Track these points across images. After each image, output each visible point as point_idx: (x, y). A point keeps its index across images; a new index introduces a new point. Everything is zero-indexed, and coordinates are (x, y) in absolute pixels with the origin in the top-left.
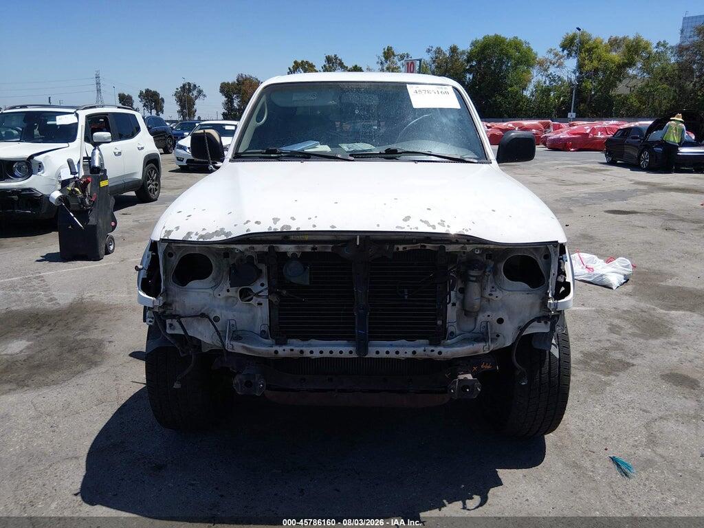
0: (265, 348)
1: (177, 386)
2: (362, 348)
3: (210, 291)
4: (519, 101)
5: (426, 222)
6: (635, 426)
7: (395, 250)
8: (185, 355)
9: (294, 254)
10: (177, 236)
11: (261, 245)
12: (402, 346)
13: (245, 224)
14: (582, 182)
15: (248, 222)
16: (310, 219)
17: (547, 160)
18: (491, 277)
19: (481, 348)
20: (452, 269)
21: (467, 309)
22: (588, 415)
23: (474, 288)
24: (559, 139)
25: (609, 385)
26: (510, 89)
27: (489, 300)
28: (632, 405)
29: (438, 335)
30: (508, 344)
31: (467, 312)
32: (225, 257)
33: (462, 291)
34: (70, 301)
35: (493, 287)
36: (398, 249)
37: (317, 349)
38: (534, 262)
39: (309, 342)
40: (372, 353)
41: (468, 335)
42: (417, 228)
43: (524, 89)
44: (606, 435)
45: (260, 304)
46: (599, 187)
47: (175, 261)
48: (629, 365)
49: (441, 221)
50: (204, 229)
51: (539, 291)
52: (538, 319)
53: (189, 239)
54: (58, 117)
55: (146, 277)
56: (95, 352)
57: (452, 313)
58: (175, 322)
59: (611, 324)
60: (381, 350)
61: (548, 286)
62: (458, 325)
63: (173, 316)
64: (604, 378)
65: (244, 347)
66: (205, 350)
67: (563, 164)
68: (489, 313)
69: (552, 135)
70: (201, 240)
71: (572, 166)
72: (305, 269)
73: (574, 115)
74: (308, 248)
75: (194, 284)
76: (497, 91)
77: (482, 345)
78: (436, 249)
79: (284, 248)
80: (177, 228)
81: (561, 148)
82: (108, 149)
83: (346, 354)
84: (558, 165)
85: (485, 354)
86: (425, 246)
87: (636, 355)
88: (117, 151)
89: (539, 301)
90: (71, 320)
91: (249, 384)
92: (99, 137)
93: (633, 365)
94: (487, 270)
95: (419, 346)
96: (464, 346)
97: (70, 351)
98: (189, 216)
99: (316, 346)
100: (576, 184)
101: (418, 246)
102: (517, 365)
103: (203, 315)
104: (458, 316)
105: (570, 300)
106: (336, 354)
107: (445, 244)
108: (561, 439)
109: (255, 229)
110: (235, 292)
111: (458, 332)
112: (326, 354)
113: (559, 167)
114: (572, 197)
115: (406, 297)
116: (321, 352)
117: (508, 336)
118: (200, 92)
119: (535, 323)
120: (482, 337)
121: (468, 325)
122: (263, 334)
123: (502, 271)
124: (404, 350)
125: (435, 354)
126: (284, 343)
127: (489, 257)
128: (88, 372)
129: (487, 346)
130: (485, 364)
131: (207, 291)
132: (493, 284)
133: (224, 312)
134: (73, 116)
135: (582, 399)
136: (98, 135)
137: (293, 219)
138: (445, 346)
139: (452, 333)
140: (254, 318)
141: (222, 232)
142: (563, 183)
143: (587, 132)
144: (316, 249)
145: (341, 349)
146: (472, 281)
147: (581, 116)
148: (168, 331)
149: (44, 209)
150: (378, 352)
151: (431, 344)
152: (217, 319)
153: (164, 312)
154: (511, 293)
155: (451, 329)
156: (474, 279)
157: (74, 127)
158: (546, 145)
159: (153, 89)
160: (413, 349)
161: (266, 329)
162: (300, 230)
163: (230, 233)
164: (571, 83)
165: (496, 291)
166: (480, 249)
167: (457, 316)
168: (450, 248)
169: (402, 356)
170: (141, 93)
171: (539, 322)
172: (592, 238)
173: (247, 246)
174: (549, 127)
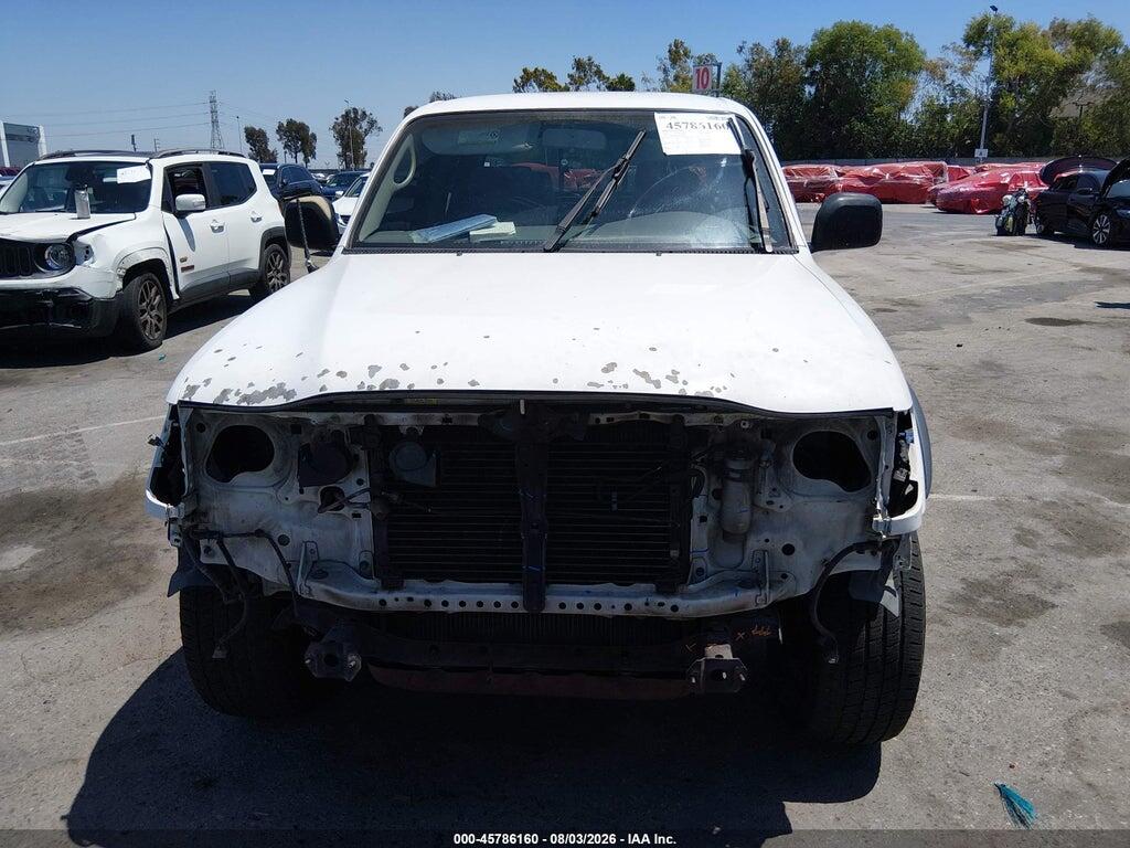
0: (363, 595)
1: (218, 654)
2: (535, 596)
3: (271, 491)
4: (891, 130)
5: (644, 375)
6: (1047, 725)
7: (592, 422)
8: (232, 601)
9: (411, 429)
10: (205, 396)
11: (351, 415)
12: (608, 594)
13: (319, 376)
14: (994, 267)
15: (325, 371)
16: (434, 367)
17: (938, 230)
18: (770, 470)
19: (750, 599)
20: (700, 455)
21: (728, 529)
22: (963, 702)
23: (737, 492)
24: (958, 194)
25: (1008, 643)
26: (876, 110)
27: (767, 512)
28: (1046, 683)
29: (672, 577)
30: (804, 590)
31: (726, 534)
32: (293, 433)
33: (719, 495)
34: (116, 477)
35: (774, 490)
36: (598, 420)
37: (457, 597)
38: (850, 445)
39: (441, 585)
40: (552, 605)
41: (730, 575)
42: (626, 386)
43: (902, 109)
44: (992, 741)
45: (356, 516)
46: (1021, 277)
47: (209, 438)
48: (1048, 606)
49: (673, 371)
50: (251, 385)
51: (860, 496)
52: (859, 548)
53: (225, 403)
54: (119, 171)
55: (160, 466)
56: (138, 569)
57: (699, 536)
58: (214, 544)
59: (1020, 528)
60: (568, 600)
61: (875, 490)
62: (712, 555)
63: (210, 534)
64: (998, 631)
65: (327, 592)
66: (268, 592)
67: (963, 236)
68: (767, 535)
69: (946, 187)
70: (245, 404)
71: (976, 240)
72: (429, 456)
73: (985, 152)
74: (436, 419)
75: (242, 478)
76: (854, 114)
77: (752, 593)
78: (669, 422)
79: (393, 418)
80: (207, 382)
81: (962, 209)
82: (200, 221)
83: (506, 608)
84: (956, 237)
85: (759, 610)
86: (648, 416)
87: (1059, 586)
88: (216, 225)
89: (860, 515)
90: (111, 511)
91: (332, 660)
92: (185, 203)
93: (1053, 606)
94: (764, 458)
95: (637, 595)
96: (718, 597)
97: (100, 566)
98: (232, 359)
99: (452, 592)
100: (982, 271)
101: (635, 416)
102: (820, 628)
103: (260, 533)
104: (712, 541)
105: (915, 517)
106: (489, 608)
107: (684, 412)
108: (910, 748)
109: (336, 386)
110: (312, 495)
111: (710, 569)
112: (471, 607)
113: (955, 241)
114: (974, 295)
115: (615, 507)
116: (462, 604)
117: (803, 577)
118: (372, 123)
119: (854, 554)
120: (753, 581)
121: (730, 556)
122: (363, 570)
123: (791, 459)
124: (612, 601)
125: (667, 610)
126: (396, 586)
127: (767, 434)
128: (121, 606)
129: (762, 597)
130: (759, 629)
131: (265, 490)
132: (775, 485)
133: (295, 528)
134: (144, 169)
135: (955, 670)
136: (184, 199)
137: (404, 367)
138: (684, 596)
139: (700, 571)
140: (348, 539)
141: (278, 390)
142: (959, 269)
143: (1006, 182)
144: (450, 420)
145: (498, 598)
146: (733, 480)
147: (997, 154)
148: (204, 559)
149: (96, 321)
150: (562, 606)
151: (659, 592)
152: (284, 540)
153: (196, 526)
154: (806, 499)
155: (698, 563)
156: (738, 476)
157: (145, 186)
158: (935, 203)
159: (298, 120)
160: (626, 601)
161: (369, 558)
162: (415, 388)
163: (293, 393)
164: (980, 101)
165: (779, 496)
166: (750, 420)
167: (709, 538)
168: (693, 420)
169: (605, 611)
170: (280, 126)
171: (861, 552)
172: (1000, 367)
173: (327, 415)
174: (941, 174)
